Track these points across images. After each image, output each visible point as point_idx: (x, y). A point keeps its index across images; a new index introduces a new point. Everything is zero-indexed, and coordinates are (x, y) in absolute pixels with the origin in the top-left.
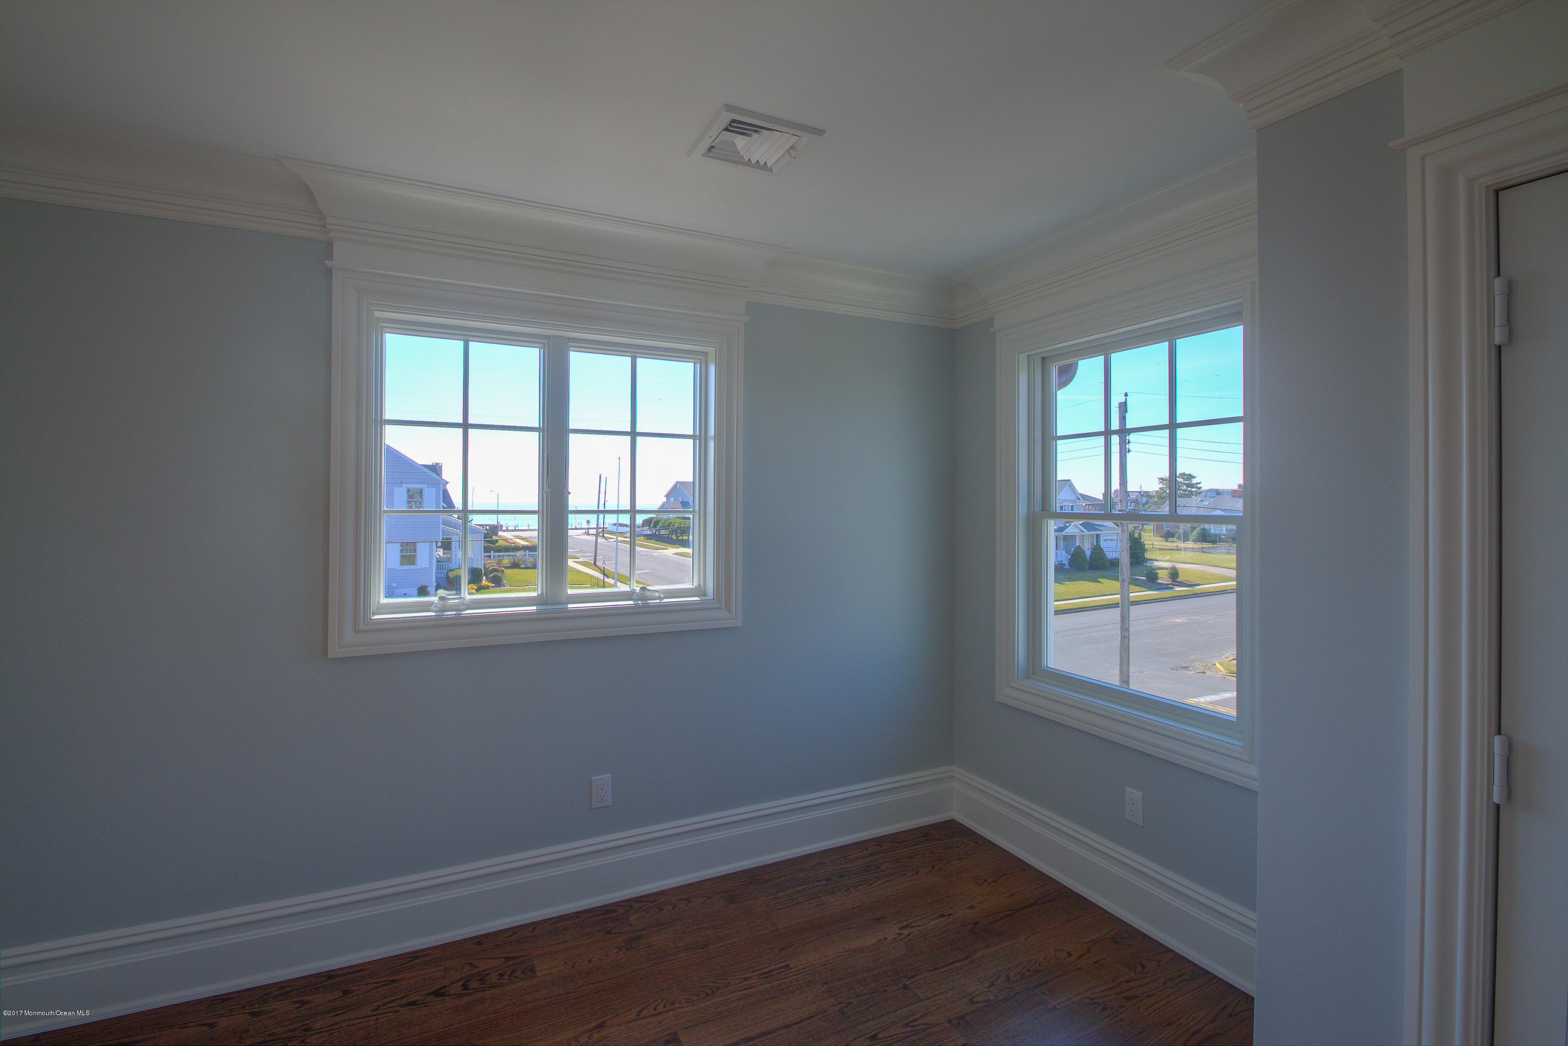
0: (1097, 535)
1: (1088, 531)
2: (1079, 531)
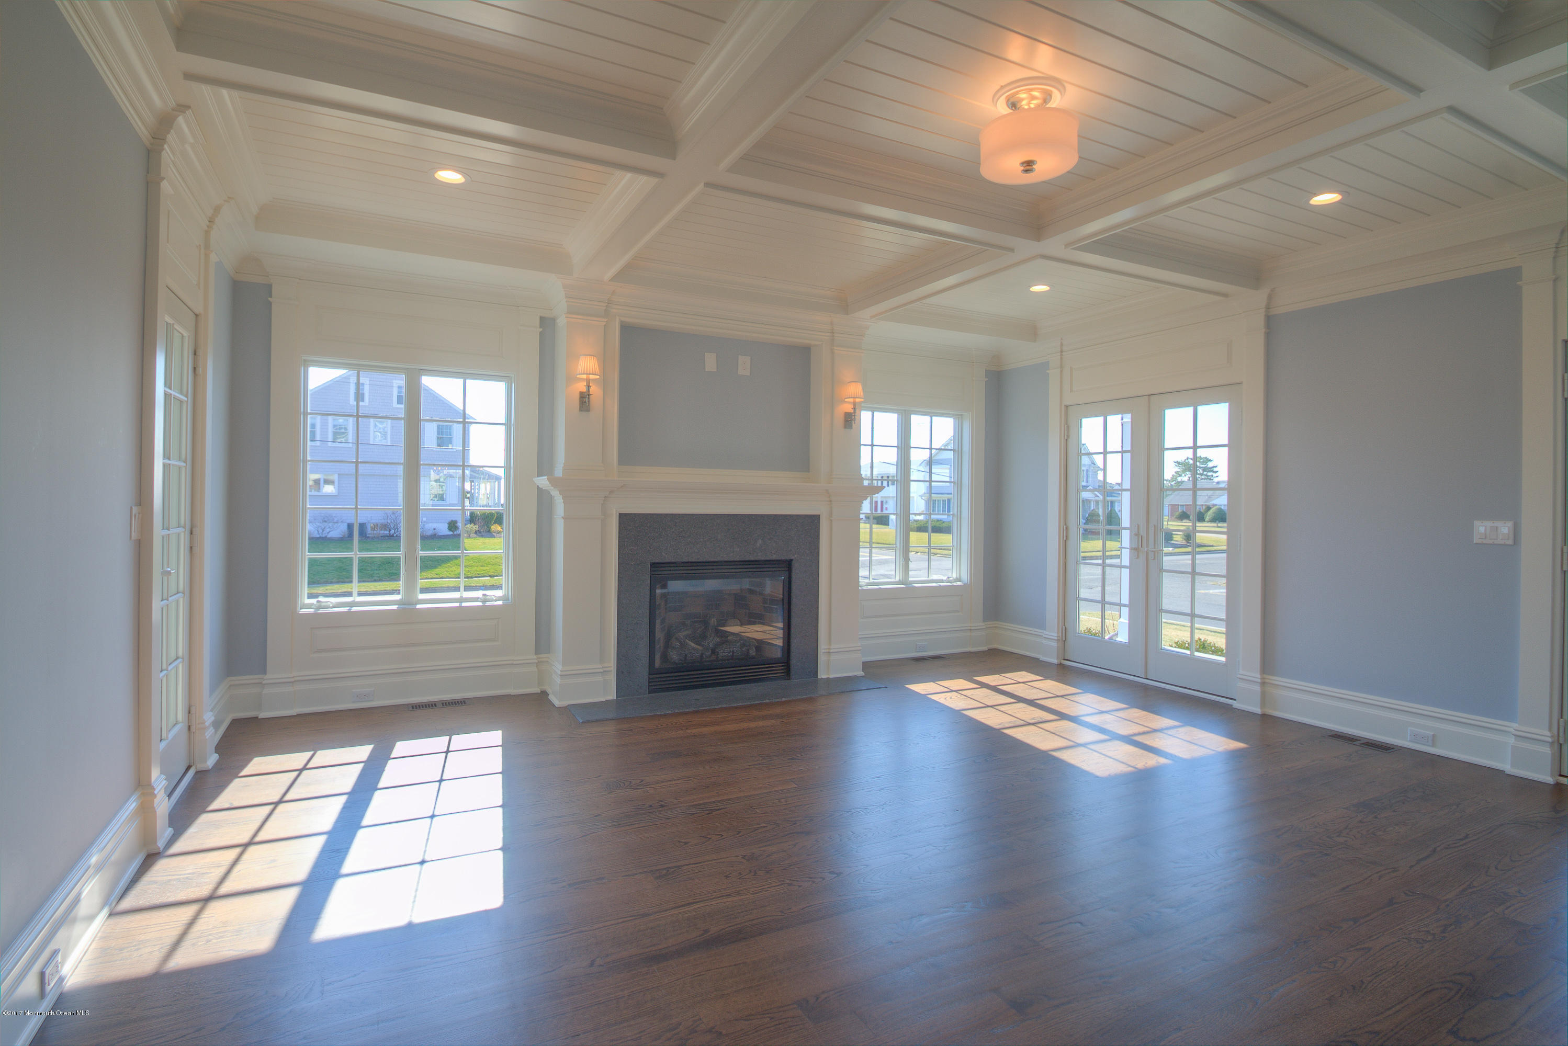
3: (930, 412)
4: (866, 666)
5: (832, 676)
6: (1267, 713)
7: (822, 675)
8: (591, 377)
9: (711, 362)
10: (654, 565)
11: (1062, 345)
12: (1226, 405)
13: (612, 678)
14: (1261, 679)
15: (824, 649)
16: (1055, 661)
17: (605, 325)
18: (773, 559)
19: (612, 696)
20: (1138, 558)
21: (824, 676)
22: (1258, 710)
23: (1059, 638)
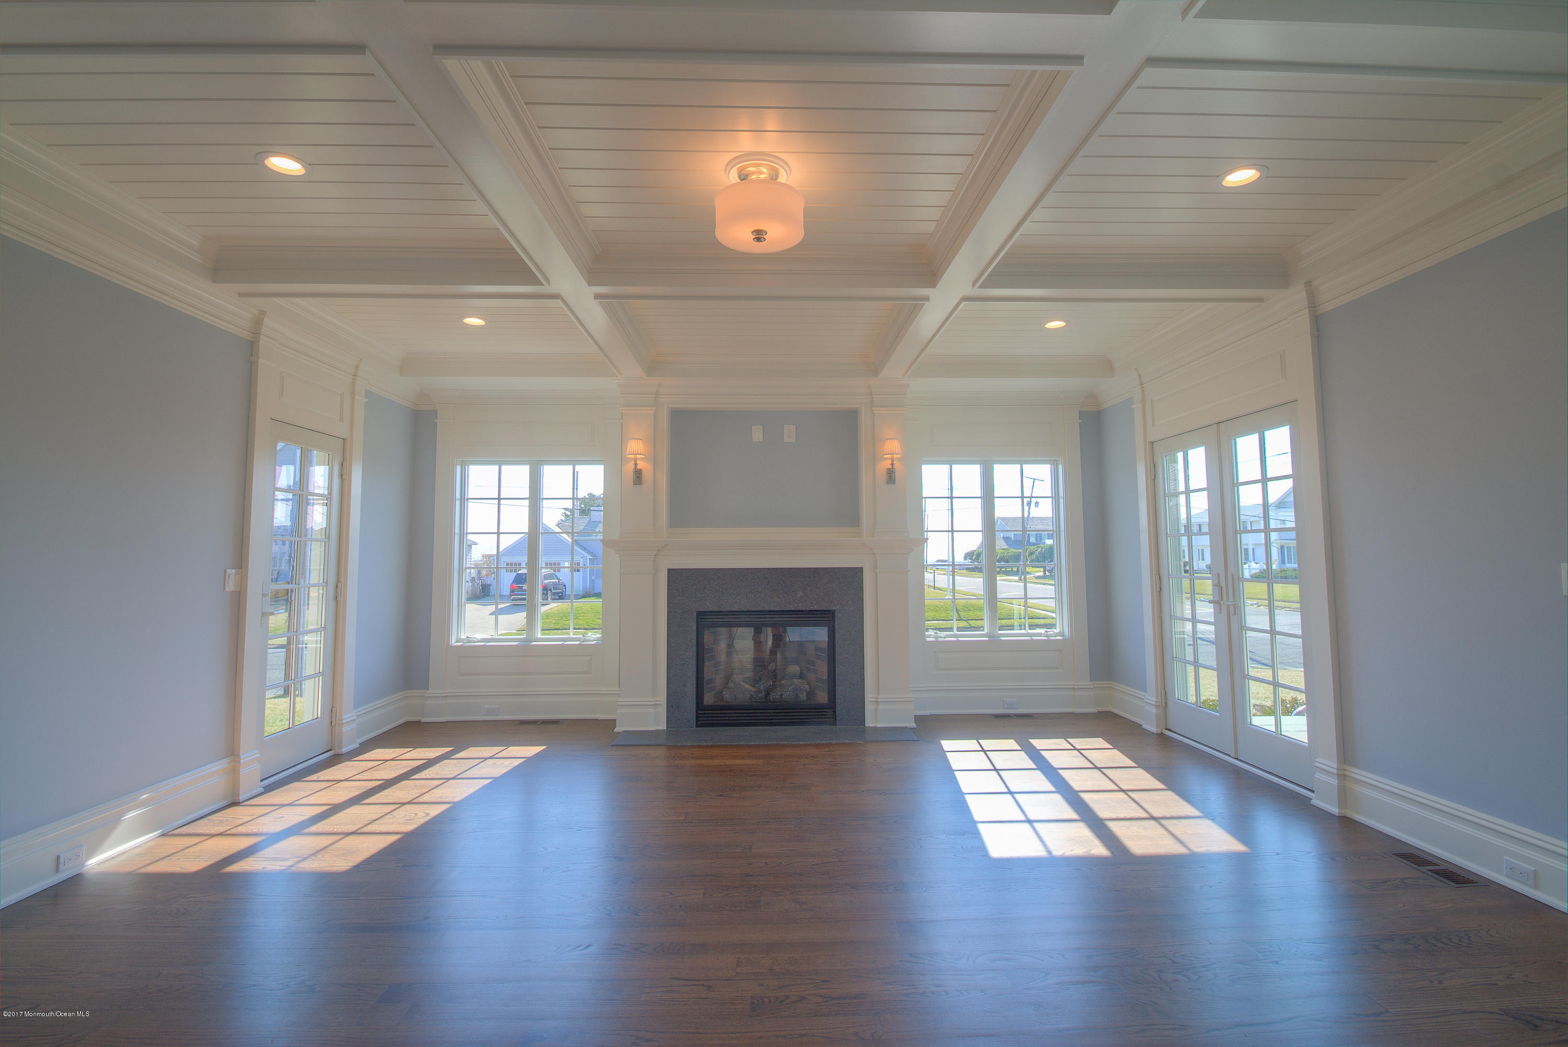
3: (1020, 460)
4: (918, 719)
5: (879, 725)
6: (1348, 816)
7: (869, 723)
8: (638, 456)
9: (757, 434)
10: (700, 614)
11: (1140, 376)
12: (1288, 427)
13: (663, 711)
14: (1337, 769)
15: (870, 698)
16: (1154, 730)
17: (655, 412)
18: (815, 609)
19: (662, 726)
20: (1220, 613)
21: (871, 725)
22: (1335, 810)
23: (1157, 704)
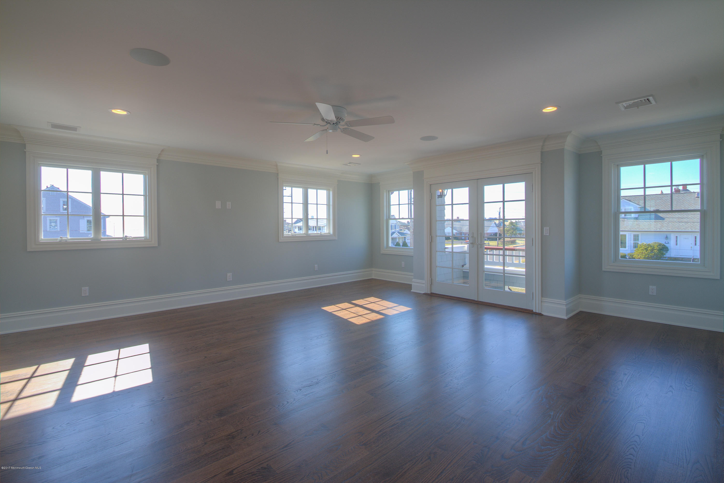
0: (405, 237)
1: (401, 236)
2: (398, 236)
